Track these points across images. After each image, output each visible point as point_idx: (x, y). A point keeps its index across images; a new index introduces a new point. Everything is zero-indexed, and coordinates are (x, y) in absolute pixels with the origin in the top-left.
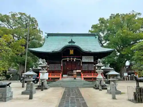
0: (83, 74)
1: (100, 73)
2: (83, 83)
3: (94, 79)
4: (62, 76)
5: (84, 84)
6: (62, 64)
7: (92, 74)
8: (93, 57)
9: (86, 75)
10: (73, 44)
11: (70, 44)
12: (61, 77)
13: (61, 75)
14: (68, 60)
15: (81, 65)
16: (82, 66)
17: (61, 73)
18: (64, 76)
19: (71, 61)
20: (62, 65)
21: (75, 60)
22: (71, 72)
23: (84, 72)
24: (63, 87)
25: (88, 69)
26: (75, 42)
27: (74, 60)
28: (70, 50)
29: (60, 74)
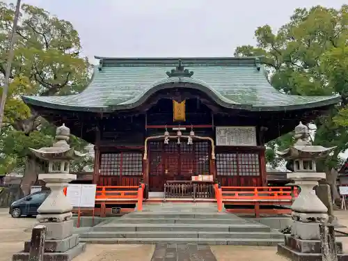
0: (223, 190)
1: (308, 186)
2: (227, 226)
3: (261, 207)
4: (145, 195)
5: (230, 229)
6: (145, 155)
7: (253, 190)
8: (253, 128)
9: (234, 194)
10: (185, 79)
11: (175, 79)
12: (140, 198)
13: (141, 191)
14: (166, 141)
15: (214, 157)
16: (216, 161)
17: (143, 184)
18: (151, 194)
19: (179, 142)
20: (145, 158)
21: (190, 141)
22: (178, 183)
23: (225, 181)
24: (145, 243)
25: (238, 172)
26: (192, 73)
27: (186, 140)
28: (176, 104)
29: (137, 189)
